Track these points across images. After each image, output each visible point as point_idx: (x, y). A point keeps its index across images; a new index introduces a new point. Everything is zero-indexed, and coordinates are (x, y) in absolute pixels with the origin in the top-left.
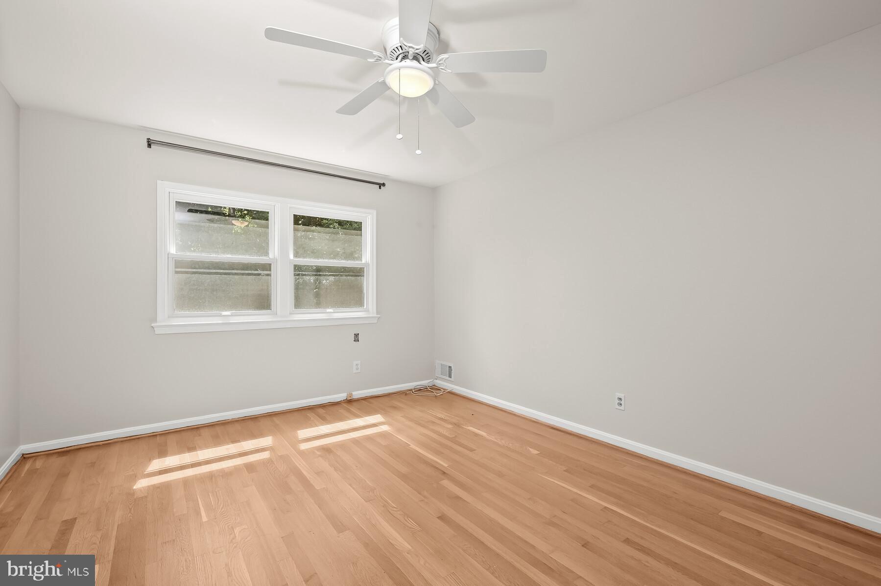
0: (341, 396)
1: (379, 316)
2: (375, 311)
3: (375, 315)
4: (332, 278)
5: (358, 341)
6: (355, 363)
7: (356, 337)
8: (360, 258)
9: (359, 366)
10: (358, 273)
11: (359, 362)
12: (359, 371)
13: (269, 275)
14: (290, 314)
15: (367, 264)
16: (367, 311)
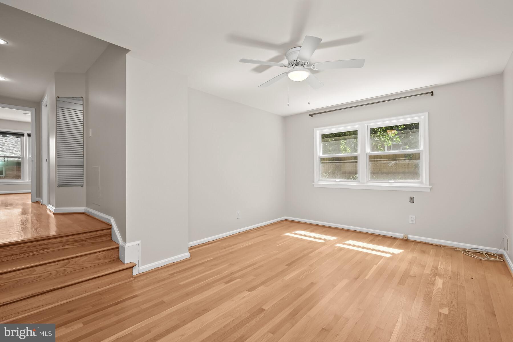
0: (400, 235)
1: (431, 187)
2: (428, 183)
3: (428, 186)
4: (393, 162)
5: (413, 202)
6: (411, 216)
7: (412, 200)
8: (417, 147)
9: (414, 220)
10: (415, 156)
11: (414, 217)
12: (414, 222)
13: (356, 162)
14: (367, 182)
15: (422, 151)
16: (422, 183)
